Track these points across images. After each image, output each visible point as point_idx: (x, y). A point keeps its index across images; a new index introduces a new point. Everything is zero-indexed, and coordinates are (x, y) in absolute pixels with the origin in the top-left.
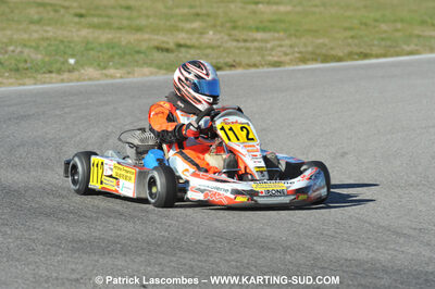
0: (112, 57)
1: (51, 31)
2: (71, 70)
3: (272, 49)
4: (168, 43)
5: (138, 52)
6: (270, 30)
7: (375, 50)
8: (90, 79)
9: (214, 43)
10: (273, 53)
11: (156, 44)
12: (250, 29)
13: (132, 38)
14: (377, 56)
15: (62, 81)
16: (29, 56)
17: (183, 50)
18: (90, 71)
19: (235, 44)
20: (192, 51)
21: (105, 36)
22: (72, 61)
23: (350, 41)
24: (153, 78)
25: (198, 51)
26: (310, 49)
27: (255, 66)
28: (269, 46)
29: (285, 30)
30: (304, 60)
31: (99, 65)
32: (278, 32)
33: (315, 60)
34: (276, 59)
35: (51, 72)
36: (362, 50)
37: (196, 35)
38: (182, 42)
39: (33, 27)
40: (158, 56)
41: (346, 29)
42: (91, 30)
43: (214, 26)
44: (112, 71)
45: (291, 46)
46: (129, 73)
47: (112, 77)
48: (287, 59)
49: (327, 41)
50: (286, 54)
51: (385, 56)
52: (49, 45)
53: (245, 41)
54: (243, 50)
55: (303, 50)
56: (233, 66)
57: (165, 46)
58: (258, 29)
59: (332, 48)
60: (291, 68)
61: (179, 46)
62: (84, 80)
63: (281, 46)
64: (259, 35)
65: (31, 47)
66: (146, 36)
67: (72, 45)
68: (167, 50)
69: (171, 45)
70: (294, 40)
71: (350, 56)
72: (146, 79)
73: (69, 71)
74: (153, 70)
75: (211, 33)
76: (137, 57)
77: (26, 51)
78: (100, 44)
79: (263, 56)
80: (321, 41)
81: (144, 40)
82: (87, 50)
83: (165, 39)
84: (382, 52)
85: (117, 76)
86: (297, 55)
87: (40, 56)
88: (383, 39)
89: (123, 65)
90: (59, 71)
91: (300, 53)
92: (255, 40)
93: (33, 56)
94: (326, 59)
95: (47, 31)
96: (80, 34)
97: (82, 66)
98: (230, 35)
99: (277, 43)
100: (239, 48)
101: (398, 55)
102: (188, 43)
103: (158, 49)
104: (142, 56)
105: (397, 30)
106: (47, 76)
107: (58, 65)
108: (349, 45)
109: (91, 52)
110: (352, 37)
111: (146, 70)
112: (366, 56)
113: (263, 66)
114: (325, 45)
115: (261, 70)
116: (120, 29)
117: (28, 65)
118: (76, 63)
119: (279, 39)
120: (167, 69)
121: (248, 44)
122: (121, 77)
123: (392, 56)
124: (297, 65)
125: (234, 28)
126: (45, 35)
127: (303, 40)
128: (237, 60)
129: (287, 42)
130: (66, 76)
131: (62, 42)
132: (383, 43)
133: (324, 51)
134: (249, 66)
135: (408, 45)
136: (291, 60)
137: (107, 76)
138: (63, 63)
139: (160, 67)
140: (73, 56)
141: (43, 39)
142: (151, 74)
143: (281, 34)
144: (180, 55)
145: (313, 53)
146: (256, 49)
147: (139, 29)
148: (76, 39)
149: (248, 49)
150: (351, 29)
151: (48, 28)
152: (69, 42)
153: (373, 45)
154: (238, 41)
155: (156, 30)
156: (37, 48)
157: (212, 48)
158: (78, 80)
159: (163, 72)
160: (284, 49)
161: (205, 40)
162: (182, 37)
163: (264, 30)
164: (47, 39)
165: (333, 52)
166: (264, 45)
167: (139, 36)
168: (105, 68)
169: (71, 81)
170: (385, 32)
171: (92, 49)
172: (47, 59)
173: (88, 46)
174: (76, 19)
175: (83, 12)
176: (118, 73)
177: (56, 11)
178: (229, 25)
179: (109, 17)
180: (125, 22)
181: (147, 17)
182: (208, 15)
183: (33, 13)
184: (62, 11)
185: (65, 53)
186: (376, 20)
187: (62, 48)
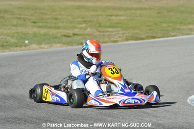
0: (45, 40)
1: (20, 29)
2: (26, 46)
3: (114, 35)
5: (56, 38)
7: (159, 35)
8: (33, 49)
9: (90, 33)
10: (115, 37)
11: (64, 34)
12: (106, 27)
13: (54, 31)
14: (159, 38)
15: (21, 50)
16: (9, 40)
17: (76, 36)
18: (34, 46)
19: (99, 33)
20: (80, 37)
21: (43, 31)
22: (27, 42)
23: (148, 31)
24: (61, 48)
25: (82, 37)
26: (131, 35)
27: (106, 42)
28: (113, 34)
29: (121, 27)
30: (127, 40)
31: (38, 43)
32: (117, 27)
33: (132, 39)
34: (115, 39)
35: (17, 47)
37: (83, 30)
38: (76, 33)
39: (13, 28)
40: (64, 39)
41: (148, 26)
42: (38, 29)
43: (91, 26)
44: (43, 46)
45: (123, 34)
46: (51, 46)
47: (43, 48)
48: (120, 39)
49: (138, 31)
50: (120, 37)
51: (162, 37)
52: (18, 35)
53: (104, 32)
54: (102, 36)
55: (128, 35)
57: (69, 35)
58: (110, 27)
59: (140, 35)
61: (74, 34)
62: (31, 50)
63: (118, 34)
64: (110, 29)
65: (10, 36)
66: (61, 31)
67: (28, 35)
68: (69, 37)
69: (71, 34)
70: (124, 31)
71: (148, 38)
72: (58, 49)
75: (89, 29)
76: (55, 40)
77: (8, 38)
78: (40, 34)
79: (110, 38)
80: (136, 31)
82: (34, 37)
83: (69, 32)
84: (161, 35)
85: (46, 48)
86: (125, 38)
87: (14, 40)
88: (162, 30)
89: (48, 43)
90: (21, 46)
91: (126, 36)
92: (108, 31)
93: (11, 40)
94: (137, 39)
95: (18, 29)
96: (31, 30)
97: (31, 44)
98: (97, 29)
100: (99, 35)
101: (168, 37)
102: (79, 33)
103: (65, 36)
104: (58, 39)
105: (169, 26)
106: (15, 48)
107: (21, 44)
108: (148, 33)
109: (36, 38)
110: (150, 30)
111: (58, 45)
112: (154, 37)
113: (109, 42)
114: (137, 33)
115: (108, 44)
116: (50, 28)
118: (29, 42)
119: (119, 31)
120: (67, 44)
122: (47, 48)
123: (165, 37)
124: (124, 41)
125: (100, 26)
126: (18, 31)
127: (128, 31)
129: (121, 32)
130: (23, 48)
131: (24, 34)
132: (162, 32)
133: (136, 36)
135: (173, 32)
137: (41, 48)
138: (23, 43)
139: (64, 44)
140: (27, 40)
142: (61, 46)
143: (120, 29)
144: (74, 38)
145: (132, 37)
146: (108, 35)
147: (58, 28)
148: (30, 32)
149: (104, 35)
150: (150, 26)
151: (19, 28)
152: (27, 34)
153: (158, 33)
154: (100, 32)
155: (65, 28)
156: (13, 37)
157: (89, 35)
158: (28, 50)
159: (65, 45)
161: (86, 32)
162: (76, 31)
163: (112, 27)
164: (18, 33)
167: (57, 31)
168: (41, 44)
169: (25, 50)
170: (164, 27)
171: (37, 36)
172: (16, 41)
173: (35, 35)
174: (33, 24)
175: (36, 21)
176: (46, 46)
177: (25, 21)
178: (97, 25)
179: (47, 23)
180: (53, 25)
181: (63, 22)
182: (89, 21)
183: (15, 22)
184: (27, 21)
185: (24, 38)
186: (161, 22)
187: (24, 36)
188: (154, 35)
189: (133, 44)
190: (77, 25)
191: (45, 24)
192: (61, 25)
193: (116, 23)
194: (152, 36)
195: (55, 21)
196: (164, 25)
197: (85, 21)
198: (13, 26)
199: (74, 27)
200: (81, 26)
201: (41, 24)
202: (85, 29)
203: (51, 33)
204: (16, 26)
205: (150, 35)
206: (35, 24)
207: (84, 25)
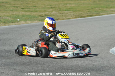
0: (29, 18)
1: (15, 13)
3: (68, 15)
4: (43, 14)
5: (35, 17)
6: (69, 11)
7: (94, 14)
8: (22, 24)
9: (55, 14)
10: (69, 16)
11: (40, 15)
12: (63, 10)
13: (34, 13)
14: (94, 16)
15: (15, 24)
16: (8, 19)
18: (23, 22)
19: (60, 14)
21: (28, 13)
22: (18, 20)
23: (88, 12)
24: (38, 23)
26: (78, 15)
27: (64, 19)
28: (68, 14)
29: (72, 10)
30: (76, 17)
32: (70, 11)
33: (78, 17)
34: (69, 17)
35: (13, 23)
36: (91, 15)
37: (50, 12)
38: (46, 14)
39: (11, 12)
40: (40, 18)
41: (87, 10)
42: (25, 12)
43: (55, 10)
44: (28, 22)
45: (73, 14)
46: (32, 22)
47: (28, 23)
48: (71, 17)
49: (82, 13)
50: (72, 16)
51: (96, 16)
53: (62, 13)
54: (61, 16)
55: (76, 15)
56: (58, 19)
57: (42, 15)
58: (66, 10)
59: (83, 14)
60: (72, 19)
61: (46, 15)
63: (71, 14)
64: (66, 12)
65: (9, 17)
66: (38, 13)
67: (19, 16)
68: (42, 16)
69: (44, 15)
71: (88, 16)
72: (36, 23)
73: (18, 22)
74: (38, 21)
75: (54, 12)
77: (8, 18)
78: (26, 15)
79: (66, 17)
80: (81, 13)
81: (37, 14)
82: (23, 17)
83: (42, 14)
84: (95, 15)
85: (29, 23)
86: (74, 16)
87: (11, 19)
88: (96, 12)
89: (31, 20)
91: (75, 16)
92: (65, 13)
93: (9, 19)
94: (81, 17)
95: (14, 13)
96: (21, 13)
97: (21, 21)
98: (59, 12)
99: (70, 14)
100: (60, 15)
101: (99, 15)
102: (48, 14)
103: (40, 16)
104: (36, 18)
105: (100, 9)
107: (15, 21)
108: (88, 13)
109: (24, 18)
110: (89, 12)
111: (36, 21)
112: (91, 16)
113: (65, 19)
114: (81, 14)
115: (65, 20)
116: (32, 11)
117: (7, 21)
118: (20, 20)
119: (71, 13)
120: (42, 21)
121: (63, 14)
123: (98, 16)
124: (74, 18)
125: (60, 10)
126: (13, 14)
127: (76, 13)
128: (59, 18)
129: (72, 13)
130: (16, 23)
131: (17, 15)
132: (96, 13)
133: (81, 15)
134: (62, 19)
135: (102, 13)
136: (73, 18)
137: (26, 23)
138: (16, 20)
139: (40, 20)
140: (19, 18)
141: (13, 15)
142: (38, 22)
143: (71, 11)
145: (78, 16)
146: (65, 15)
147: (36, 11)
149: (62, 15)
150: (89, 9)
152: (19, 15)
153: (93, 13)
154: (60, 13)
155: (40, 11)
156: (10, 17)
157: (54, 15)
158: (19, 24)
159: (41, 21)
160: (71, 15)
161: (52, 14)
163: (67, 10)
165: (83, 15)
166: (66, 14)
168: (26, 21)
169: (17, 24)
170: (97, 10)
171: (24, 17)
172: (12, 20)
173: (23, 16)
174: (22, 10)
175: (24, 8)
176: (29, 22)
177: (17, 8)
178: (59, 10)
179: (30, 9)
180: (33, 10)
181: (39, 8)
182: (54, 7)
183: (11, 9)
184: (19, 8)
185: (17, 18)
186: (95, 7)
187: (17, 17)
188: (91, 14)
189: (79, 20)
190: (47, 10)
191: (29, 9)
192: (38, 10)
193: (69, 8)
194: (90, 15)
195: (34, 8)
196: (97, 9)
197: (52, 7)
198: (10, 11)
199: (46, 11)
200: (49, 10)
201: (26, 10)
202: (52, 12)
203: (32, 15)
204: (12, 11)
205: (89, 15)
206: (23, 10)
207: (51, 10)
